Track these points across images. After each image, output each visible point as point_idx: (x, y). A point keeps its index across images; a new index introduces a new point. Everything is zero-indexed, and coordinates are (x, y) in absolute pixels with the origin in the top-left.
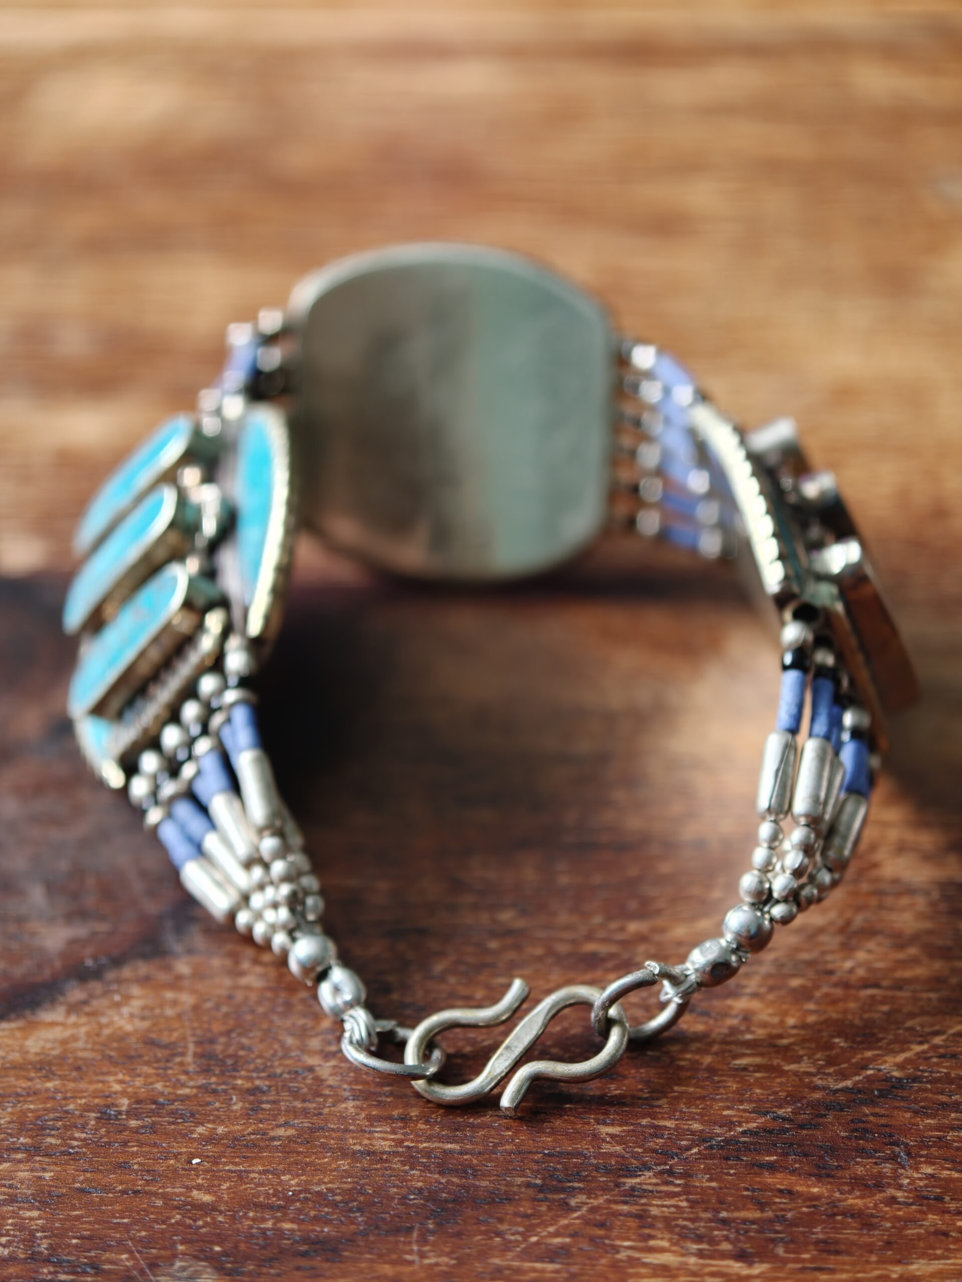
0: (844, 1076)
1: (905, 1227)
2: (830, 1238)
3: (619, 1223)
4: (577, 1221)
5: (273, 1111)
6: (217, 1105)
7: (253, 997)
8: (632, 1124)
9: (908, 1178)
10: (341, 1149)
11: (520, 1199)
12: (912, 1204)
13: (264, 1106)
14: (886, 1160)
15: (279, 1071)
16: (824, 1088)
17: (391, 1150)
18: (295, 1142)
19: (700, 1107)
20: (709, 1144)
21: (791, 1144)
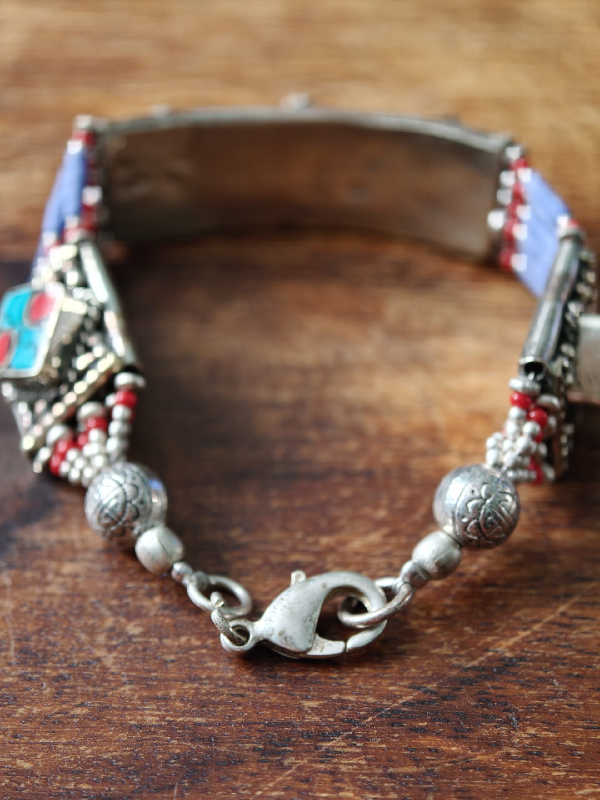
0: (473, 657)
1: (517, 777)
2: (465, 787)
3: (318, 779)
4: (289, 778)
5: (73, 694)
6: (33, 690)
7: (56, 602)
8: (326, 699)
9: (518, 738)
10: (122, 724)
11: (249, 761)
12: (521, 759)
13: (66, 690)
14: (503, 723)
15: (76, 661)
16: (459, 667)
17: (157, 724)
18: (89, 719)
19: (373, 684)
20: (380, 713)
21: (437, 713)
